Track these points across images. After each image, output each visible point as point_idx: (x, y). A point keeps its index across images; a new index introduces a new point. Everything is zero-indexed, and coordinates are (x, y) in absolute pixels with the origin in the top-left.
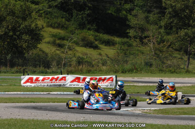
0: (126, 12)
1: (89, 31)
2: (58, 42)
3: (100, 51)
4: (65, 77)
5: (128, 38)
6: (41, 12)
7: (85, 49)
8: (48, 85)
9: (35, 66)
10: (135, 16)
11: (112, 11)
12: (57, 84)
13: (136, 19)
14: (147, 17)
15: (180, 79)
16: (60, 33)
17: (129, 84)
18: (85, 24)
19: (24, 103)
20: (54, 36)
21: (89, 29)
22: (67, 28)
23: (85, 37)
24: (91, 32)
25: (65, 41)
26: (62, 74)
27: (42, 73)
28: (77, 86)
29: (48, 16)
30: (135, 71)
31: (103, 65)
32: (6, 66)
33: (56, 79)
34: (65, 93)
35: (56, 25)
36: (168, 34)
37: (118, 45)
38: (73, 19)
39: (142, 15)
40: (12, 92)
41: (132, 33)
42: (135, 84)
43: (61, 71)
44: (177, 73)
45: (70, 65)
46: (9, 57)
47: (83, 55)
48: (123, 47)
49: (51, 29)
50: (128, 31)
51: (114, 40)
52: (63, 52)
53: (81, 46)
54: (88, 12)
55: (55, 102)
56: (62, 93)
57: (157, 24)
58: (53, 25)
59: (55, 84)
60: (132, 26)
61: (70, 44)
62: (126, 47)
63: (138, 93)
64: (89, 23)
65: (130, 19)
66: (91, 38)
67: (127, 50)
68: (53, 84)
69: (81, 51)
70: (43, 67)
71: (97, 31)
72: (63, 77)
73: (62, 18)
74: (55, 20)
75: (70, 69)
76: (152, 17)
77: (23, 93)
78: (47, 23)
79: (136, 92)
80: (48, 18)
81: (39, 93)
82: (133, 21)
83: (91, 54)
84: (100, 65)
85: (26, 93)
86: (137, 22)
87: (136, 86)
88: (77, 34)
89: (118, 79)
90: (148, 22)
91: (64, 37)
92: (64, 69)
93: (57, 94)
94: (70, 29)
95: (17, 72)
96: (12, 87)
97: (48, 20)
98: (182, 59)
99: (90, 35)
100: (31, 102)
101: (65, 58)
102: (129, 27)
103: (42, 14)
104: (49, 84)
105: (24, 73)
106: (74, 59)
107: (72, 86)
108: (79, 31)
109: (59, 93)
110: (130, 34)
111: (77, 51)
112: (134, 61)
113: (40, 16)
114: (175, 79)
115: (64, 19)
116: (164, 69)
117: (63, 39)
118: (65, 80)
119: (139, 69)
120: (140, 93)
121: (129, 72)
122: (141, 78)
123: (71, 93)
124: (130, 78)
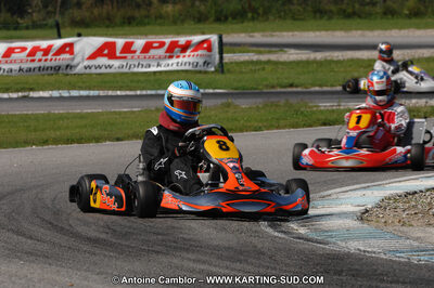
4: (71, 45)
8: (20, 70)
12: (48, 64)
28: (108, 70)
30: (250, 15)
33: (46, 51)
34: (75, 93)
42: (273, 57)
56: (65, 94)
59: (42, 64)
63: (291, 86)
68: (36, 64)
70: (9, 10)
72: (65, 45)
79: (285, 82)
87: (276, 63)
92: (62, 14)
93: (50, 98)
104: (25, 66)
107: (93, 70)
109: (56, 94)
118: (71, 52)
119: (260, 11)
120: (297, 86)
121: (234, 18)
122: (272, 36)
123: (92, 93)
124: (243, 35)
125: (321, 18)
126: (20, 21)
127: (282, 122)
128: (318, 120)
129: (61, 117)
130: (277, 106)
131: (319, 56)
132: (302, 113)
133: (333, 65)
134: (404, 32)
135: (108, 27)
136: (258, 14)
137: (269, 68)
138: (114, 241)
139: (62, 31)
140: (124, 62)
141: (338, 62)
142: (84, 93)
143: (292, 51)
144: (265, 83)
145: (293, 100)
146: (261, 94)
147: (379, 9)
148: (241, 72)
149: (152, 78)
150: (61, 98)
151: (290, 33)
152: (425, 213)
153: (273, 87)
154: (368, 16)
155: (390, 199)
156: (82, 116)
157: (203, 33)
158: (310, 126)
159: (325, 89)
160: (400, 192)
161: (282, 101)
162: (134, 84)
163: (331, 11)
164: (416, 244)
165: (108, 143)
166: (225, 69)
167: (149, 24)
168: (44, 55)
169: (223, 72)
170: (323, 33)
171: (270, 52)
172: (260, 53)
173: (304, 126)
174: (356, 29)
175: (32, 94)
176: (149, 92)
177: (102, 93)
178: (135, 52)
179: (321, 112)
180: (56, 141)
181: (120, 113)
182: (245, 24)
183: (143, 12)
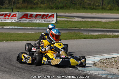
28: (25, 22)
31: (42, 3)
34: (16, 27)
42: (71, 20)
45: (18, 3)
56: (14, 27)
63: (76, 28)
68: (6, 20)
72: (14, 14)
75: (18, 6)
79: (74, 26)
84: (39, 3)
87: (72, 21)
109: (11, 27)
118: (16, 17)
120: (77, 28)
121: (61, 8)
122: (71, 14)
124: (63, 13)
125: (85, 9)
126: (2, 7)
127: (73, 38)
128: (83, 37)
129: (12, 34)
130: (72, 33)
131: (84, 20)
132: (78, 35)
133: (87, 23)
134: (107, 14)
135: (26, 9)
136: (67, 8)
137: (70, 23)
138: (26, 68)
139: (13, 10)
140: (30, 20)
141: (89, 22)
142: (19, 27)
143: (76, 18)
144: (68, 27)
145: (76, 32)
146: (67, 30)
147: (100, 7)
148: (62, 23)
149: (38, 24)
150: (12, 29)
151: (76, 13)
152: (111, 64)
153: (71, 28)
154: (98, 9)
155: (102, 60)
156: (18, 34)
157: (52, 12)
158: (81, 39)
159: (85, 29)
160: (104, 58)
161: (73, 32)
162: (33, 26)
163: (87, 8)
164: (108, 73)
165: (25, 41)
167: (37, 9)
168: (8, 17)
169: (57, 23)
170: (85, 13)
171: (70, 18)
172: (67, 18)
173: (79, 39)
174: (94, 13)
175: (4, 27)
176: (37, 28)
177: (24, 28)
178: (33, 17)
179: (84, 35)
180: (11, 40)
181: (28, 33)
182: (64, 10)
183: (36, 6)
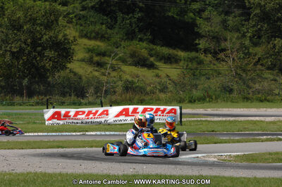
0: (194, 14)
1: (141, 43)
2: (96, 59)
3: (157, 71)
4: (107, 111)
5: (197, 52)
6: (71, 16)
7: (136, 68)
8: (82, 123)
9: (64, 94)
10: (208, 19)
11: (173, 13)
12: (96, 120)
13: (209, 24)
14: (224, 22)
15: (274, 110)
16: (98, 46)
17: (199, 119)
18: (134, 33)
19: (48, 148)
20: (90, 50)
21: (141, 40)
22: (108, 39)
23: (135, 52)
24: (145, 44)
25: (107, 58)
26: (102, 106)
27: (74, 104)
28: (125, 122)
29: (82, 22)
30: (208, 99)
32: (22, 95)
33: (95, 114)
34: (107, 133)
35: (93, 34)
36: (255, 45)
37: (182, 62)
38: (117, 26)
39: (217, 19)
40: (31, 132)
41: (202, 44)
42: (209, 119)
43: (101, 102)
44: (268, 101)
45: (115, 92)
46: (25, 82)
47: (133, 77)
48: (190, 65)
49: (85, 41)
50: (197, 42)
51: (177, 55)
52: (104, 74)
53: (130, 65)
54: (139, 15)
55: (92, 147)
56: (103, 133)
57: (238, 30)
58: (89, 35)
59: (92, 120)
60: (203, 34)
61: (114, 62)
62: (195, 65)
63: (213, 131)
64: (140, 31)
65: (200, 24)
66: (144, 53)
67: (197, 69)
68: (90, 120)
69: (129, 71)
70: (75, 95)
71: (153, 42)
72: (104, 111)
73: (102, 24)
74: (92, 28)
75: (114, 98)
76: (231, 21)
77: (46, 134)
78: (80, 32)
79: (210, 129)
80: (81, 25)
81: (69, 134)
82: (204, 27)
83: (144, 76)
85: (51, 134)
86: (210, 28)
87: (209, 121)
88: (124, 47)
89: (184, 111)
90: (226, 27)
91: (105, 52)
92: (105, 98)
93: (96, 135)
94: (113, 40)
95: (38, 104)
96: (30, 126)
97: (81, 28)
98: (275, 80)
99: (142, 48)
100: (58, 147)
101: (107, 83)
102: (199, 36)
103: (72, 18)
104: (84, 121)
105: (48, 105)
106: (120, 83)
107: (118, 122)
108: (127, 43)
109: (98, 133)
110: (200, 46)
111: (124, 72)
112: (206, 85)
113: (70, 22)
114: (266, 111)
115: (104, 26)
116: (250, 96)
117: (103, 54)
118: (107, 115)
119: (214, 97)
120: (215, 132)
122: (217, 110)
123: (116, 133)
124: (201, 110)
125: (247, 101)
126: (82, 101)
133: (237, 123)
136: (212, 98)
140: (133, 118)
141: (240, 122)
142: (112, 133)
144: (200, 130)
148: (190, 125)
150: (101, 135)
159: (229, 133)
166: (183, 123)
169: (182, 125)
170: (245, 109)
175: (87, 133)
177: (120, 133)
178: (138, 113)
